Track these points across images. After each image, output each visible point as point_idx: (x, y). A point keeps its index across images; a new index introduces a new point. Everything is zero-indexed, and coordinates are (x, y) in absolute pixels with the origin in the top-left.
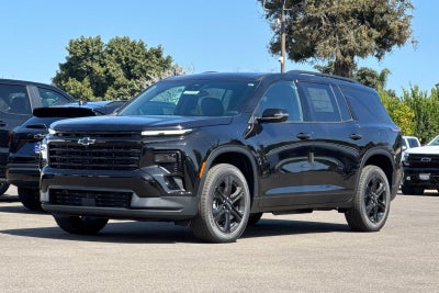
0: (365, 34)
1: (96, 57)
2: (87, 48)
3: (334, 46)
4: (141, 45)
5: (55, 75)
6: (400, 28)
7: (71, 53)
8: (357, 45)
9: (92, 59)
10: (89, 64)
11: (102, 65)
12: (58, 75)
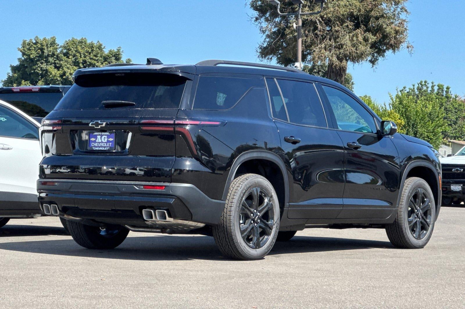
0: (360, 38)
1: (51, 59)
2: (42, 50)
3: (330, 51)
4: (100, 47)
5: (5, 78)
6: (397, 32)
7: (24, 54)
8: (354, 49)
9: (47, 62)
10: (44, 66)
11: (58, 68)
12: (9, 77)
